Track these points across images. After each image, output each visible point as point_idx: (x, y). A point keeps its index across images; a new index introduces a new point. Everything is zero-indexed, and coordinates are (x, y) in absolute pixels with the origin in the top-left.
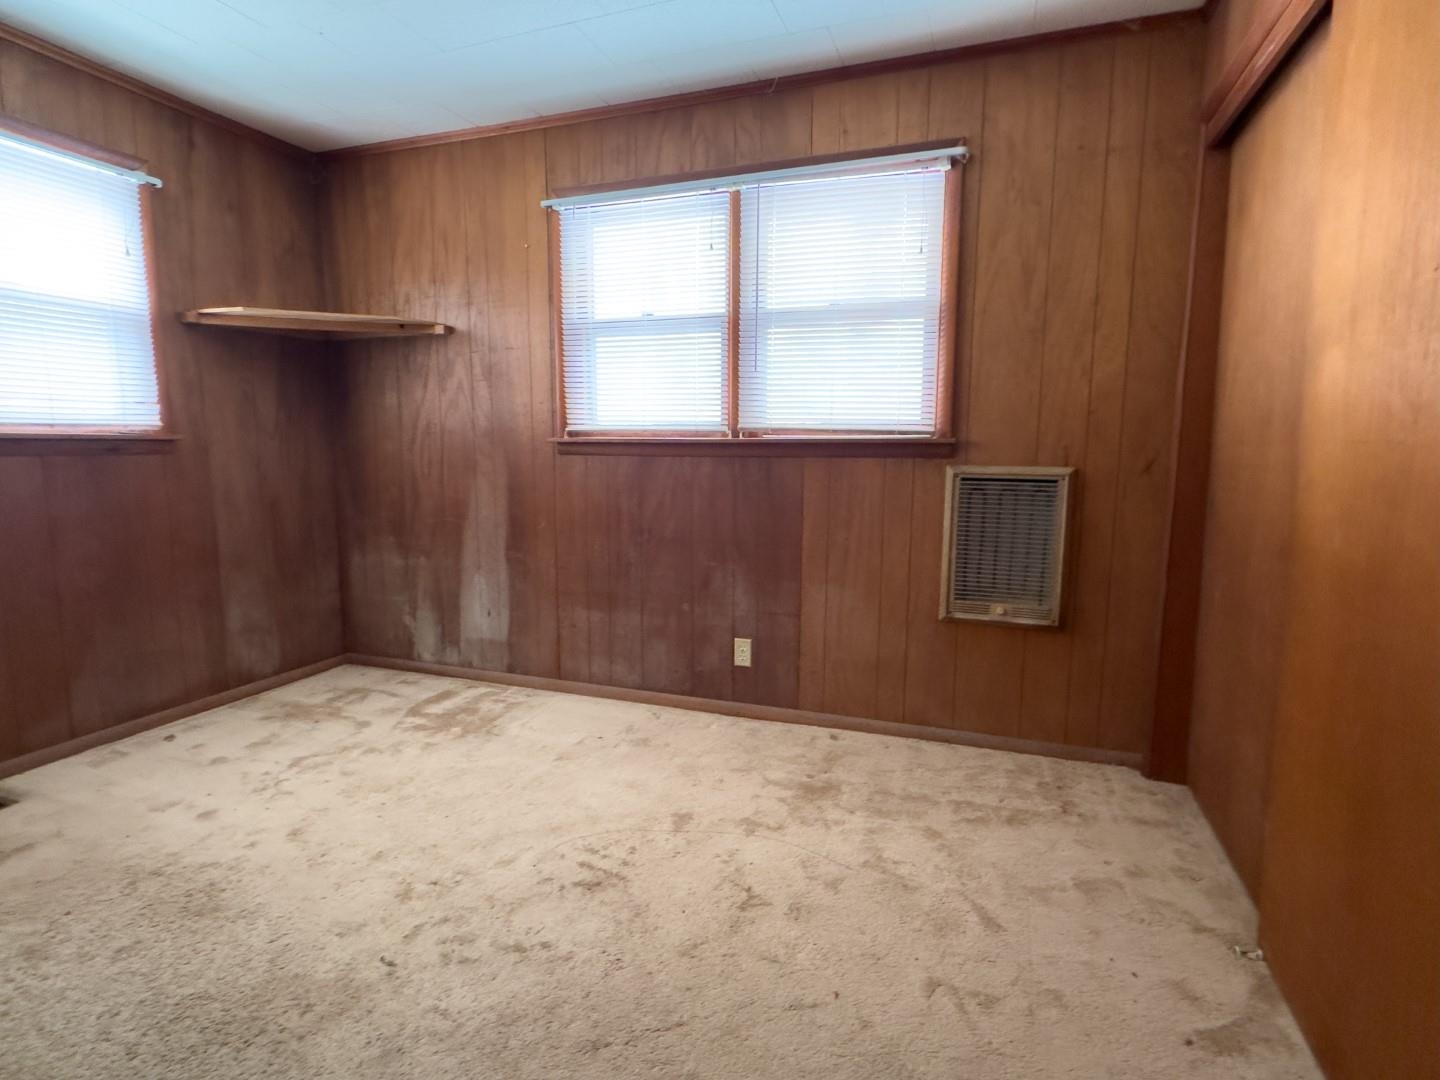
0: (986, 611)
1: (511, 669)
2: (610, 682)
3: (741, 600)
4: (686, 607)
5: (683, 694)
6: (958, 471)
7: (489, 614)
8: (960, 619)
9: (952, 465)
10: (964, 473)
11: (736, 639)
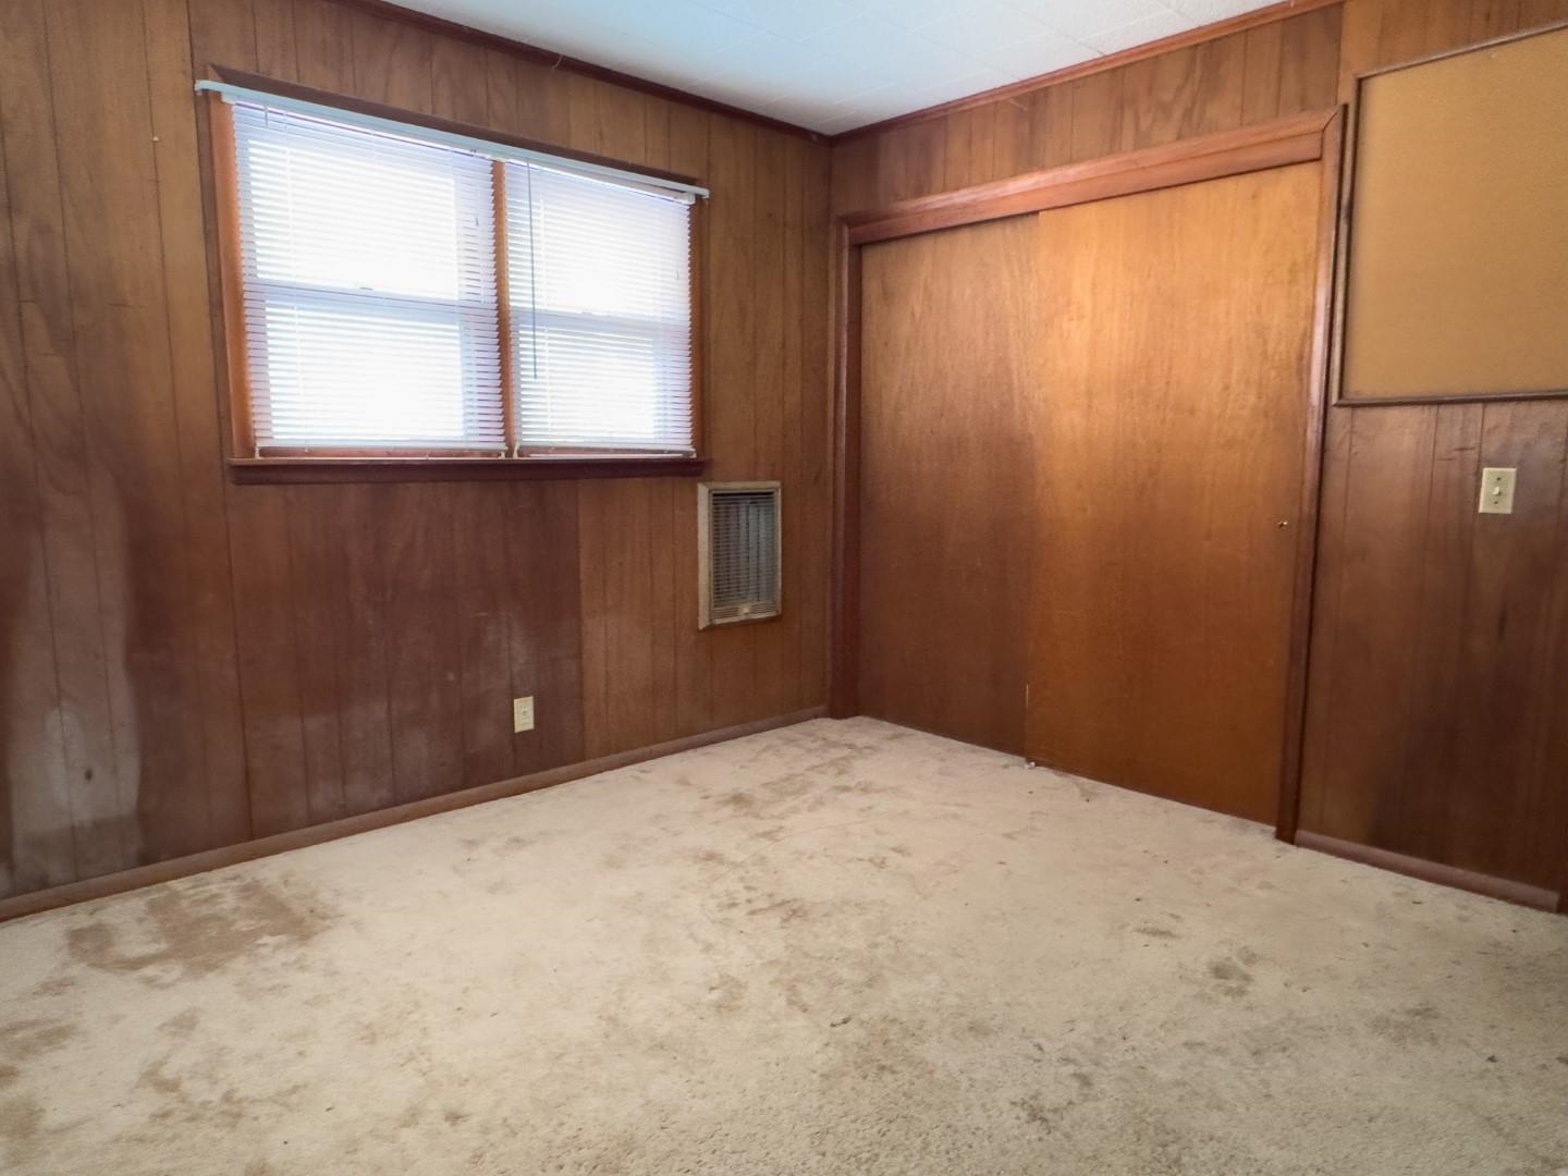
0: (735, 612)
1: (145, 859)
2: (346, 813)
3: (518, 652)
4: (451, 677)
5: (453, 790)
6: (712, 487)
7: (89, 775)
8: (719, 625)
9: (704, 481)
10: (715, 490)
11: (516, 701)
